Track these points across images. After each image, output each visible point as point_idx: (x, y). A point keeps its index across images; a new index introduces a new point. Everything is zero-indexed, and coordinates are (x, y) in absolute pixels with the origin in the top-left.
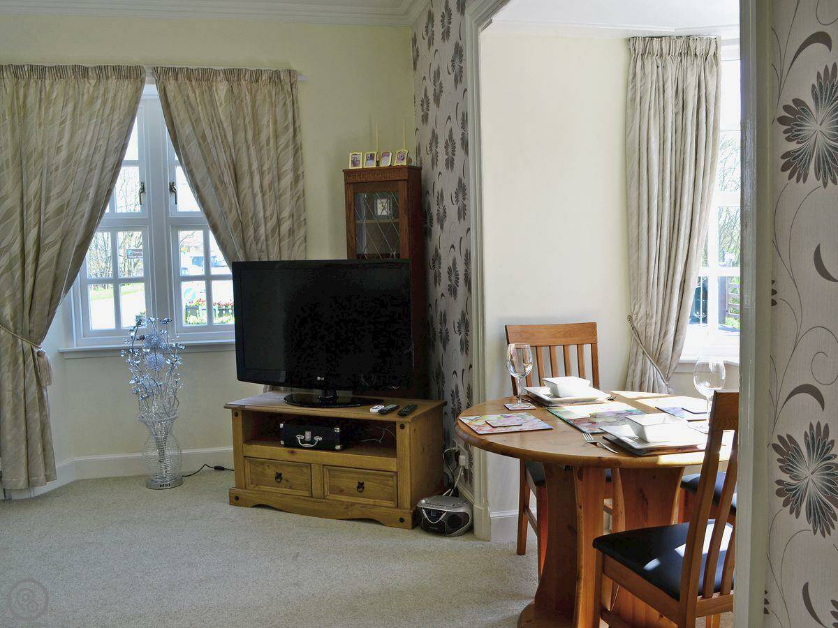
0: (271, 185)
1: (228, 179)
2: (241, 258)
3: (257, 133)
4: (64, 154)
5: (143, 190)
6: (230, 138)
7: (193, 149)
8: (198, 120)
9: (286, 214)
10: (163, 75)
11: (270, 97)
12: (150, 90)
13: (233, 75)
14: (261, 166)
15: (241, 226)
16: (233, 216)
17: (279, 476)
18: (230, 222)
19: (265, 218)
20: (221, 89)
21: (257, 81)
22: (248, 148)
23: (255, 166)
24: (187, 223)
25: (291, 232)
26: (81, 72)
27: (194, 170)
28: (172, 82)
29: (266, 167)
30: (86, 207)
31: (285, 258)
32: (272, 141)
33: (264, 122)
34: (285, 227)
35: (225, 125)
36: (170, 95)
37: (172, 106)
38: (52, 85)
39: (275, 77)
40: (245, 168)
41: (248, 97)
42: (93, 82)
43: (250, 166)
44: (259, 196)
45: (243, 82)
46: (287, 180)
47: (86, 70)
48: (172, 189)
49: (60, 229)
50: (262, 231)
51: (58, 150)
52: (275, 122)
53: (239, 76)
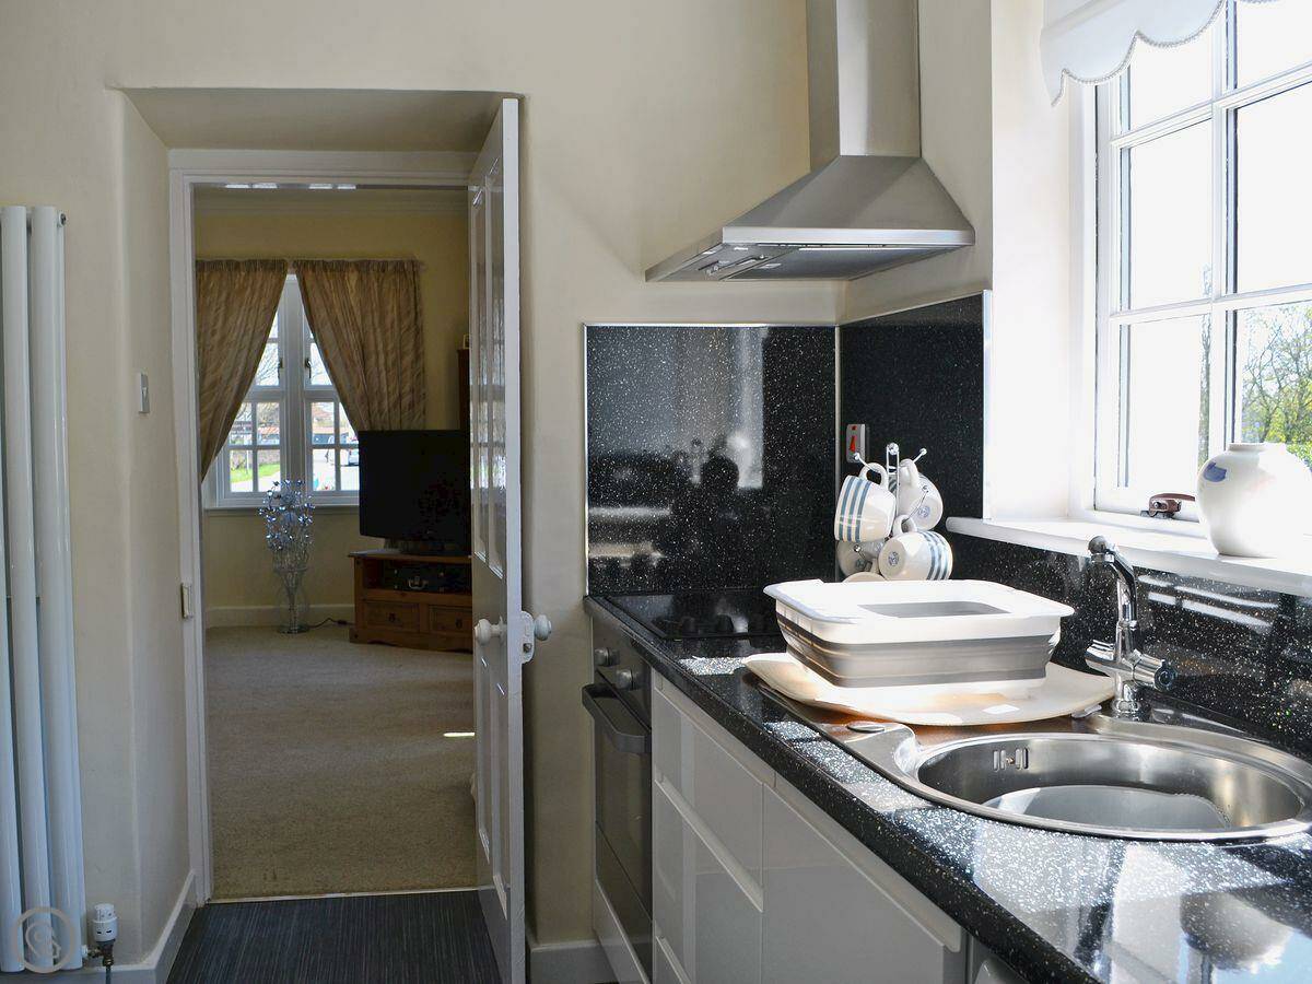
0: (393, 364)
1: (356, 358)
2: (366, 427)
3: (382, 318)
4: (217, 337)
5: (281, 365)
6: (359, 321)
7: (328, 334)
8: (332, 306)
9: (407, 388)
10: (303, 267)
11: (396, 285)
12: (291, 279)
13: (362, 266)
14: (385, 346)
15: (367, 399)
16: (359, 392)
17: (392, 617)
18: (358, 395)
19: (389, 393)
20: (352, 279)
21: (384, 271)
22: (375, 330)
23: (381, 347)
24: (320, 395)
25: (412, 405)
26: (233, 265)
27: (328, 351)
28: (310, 273)
29: (389, 348)
30: (235, 383)
31: (405, 428)
32: (396, 323)
33: (389, 308)
34: (406, 400)
35: (355, 310)
36: (308, 284)
37: (310, 294)
38: (209, 277)
39: (399, 267)
40: (372, 348)
41: (376, 285)
42: (243, 274)
43: (376, 346)
44: (384, 373)
45: (371, 271)
46: (409, 358)
47: (237, 265)
48: (307, 365)
49: (213, 401)
50: (386, 402)
51: (213, 334)
52: (399, 307)
53: (368, 266)
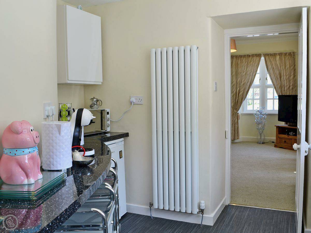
0: (288, 78)
1: (278, 77)
2: (281, 94)
3: (285, 67)
4: (245, 73)
5: (260, 79)
6: (279, 68)
7: (271, 71)
8: (272, 64)
9: (291, 84)
10: (266, 55)
11: (289, 58)
12: (263, 58)
13: (280, 54)
14: (286, 74)
15: (281, 87)
17: (285, 142)
18: (279, 86)
19: (286, 86)
20: (278, 57)
21: (286, 55)
22: (283, 70)
23: (285, 74)
24: (269, 86)
26: (249, 56)
27: (271, 75)
28: (267, 57)
29: (287, 74)
30: (249, 84)
31: (290, 94)
32: (289, 68)
33: (287, 64)
34: (291, 88)
35: (278, 65)
36: (267, 59)
37: (267, 62)
38: (243, 59)
39: (290, 54)
40: (282, 74)
41: (284, 59)
42: (251, 58)
43: (284, 74)
44: (285, 81)
45: (283, 56)
46: (292, 77)
47: (250, 55)
48: (266, 79)
49: (243, 88)
50: (286, 88)
51: (244, 72)
52: (290, 64)
53: (282, 54)
